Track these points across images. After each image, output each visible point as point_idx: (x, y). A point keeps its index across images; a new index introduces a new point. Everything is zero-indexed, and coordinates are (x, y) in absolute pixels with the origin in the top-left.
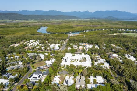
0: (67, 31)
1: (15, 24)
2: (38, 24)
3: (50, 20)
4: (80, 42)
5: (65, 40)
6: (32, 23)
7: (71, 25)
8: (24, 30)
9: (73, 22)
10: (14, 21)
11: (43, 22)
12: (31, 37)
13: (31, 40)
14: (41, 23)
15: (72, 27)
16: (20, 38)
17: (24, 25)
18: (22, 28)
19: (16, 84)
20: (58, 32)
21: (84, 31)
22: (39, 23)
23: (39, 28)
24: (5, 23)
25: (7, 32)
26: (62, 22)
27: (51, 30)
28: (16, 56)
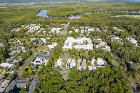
0: (68, 14)
1: (14, 7)
2: (37, 7)
3: (50, 2)
4: (81, 25)
5: (66, 23)
6: (31, 6)
7: (72, 7)
8: (24, 13)
9: (74, 3)
10: (12, 4)
11: (43, 5)
12: (32, 21)
13: (32, 24)
14: (41, 6)
15: (73, 10)
16: (20, 22)
17: (24, 9)
18: (21, 12)
19: (21, 68)
20: (59, 15)
21: (86, 14)
22: (38, 5)
23: (39, 12)
24: (4, 7)
25: (6, 16)
26: (63, 4)
27: (52, 13)
28: (18, 41)
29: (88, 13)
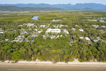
0: (51, 19)
1: (15, 14)
2: (31, 14)
3: (40, 11)
5: (49, 23)
6: (27, 13)
7: (55, 15)
10: (13, 12)
12: (29, 22)
13: (29, 23)
14: (34, 14)
16: (22, 22)
17: (22, 15)
18: (21, 17)
20: (45, 19)
21: (64, 19)
22: (32, 13)
23: (33, 17)
24: (8, 14)
25: (12, 19)
26: (49, 12)
27: (41, 18)
28: (23, 30)
29: (65, 18)
